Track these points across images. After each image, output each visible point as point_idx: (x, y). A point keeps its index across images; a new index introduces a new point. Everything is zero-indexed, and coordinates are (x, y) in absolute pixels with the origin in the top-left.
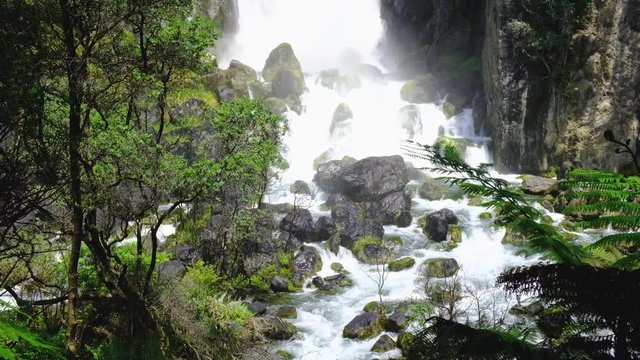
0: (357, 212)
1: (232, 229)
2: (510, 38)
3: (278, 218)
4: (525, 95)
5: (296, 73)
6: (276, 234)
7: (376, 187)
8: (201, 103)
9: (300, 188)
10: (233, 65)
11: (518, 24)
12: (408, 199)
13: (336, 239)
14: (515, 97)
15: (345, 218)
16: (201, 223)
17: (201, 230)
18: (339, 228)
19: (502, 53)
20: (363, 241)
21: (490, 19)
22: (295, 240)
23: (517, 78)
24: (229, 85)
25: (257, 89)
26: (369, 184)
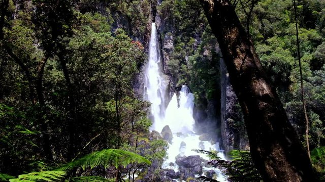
0: (187, 171)
1: (153, 175)
2: (228, 123)
3: (165, 172)
4: (233, 138)
5: (170, 133)
6: (165, 177)
7: (193, 164)
8: (145, 141)
9: (171, 164)
10: (153, 131)
11: (230, 120)
12: (201, 167)
13: (182, 178)
14: (230, 139)
15: (184, 172)
16: (144, 174)
17: (145, 176)
18: (182, 175)
19: (226, 127)
20: (189, 178)
21: (222, 118)
22: (170, 179)
23: (230, 134)
24: (152, 136)
25: (160, 138)
26: (190, 163)
